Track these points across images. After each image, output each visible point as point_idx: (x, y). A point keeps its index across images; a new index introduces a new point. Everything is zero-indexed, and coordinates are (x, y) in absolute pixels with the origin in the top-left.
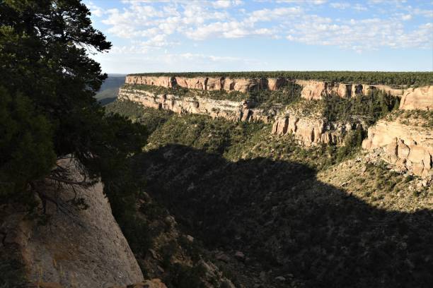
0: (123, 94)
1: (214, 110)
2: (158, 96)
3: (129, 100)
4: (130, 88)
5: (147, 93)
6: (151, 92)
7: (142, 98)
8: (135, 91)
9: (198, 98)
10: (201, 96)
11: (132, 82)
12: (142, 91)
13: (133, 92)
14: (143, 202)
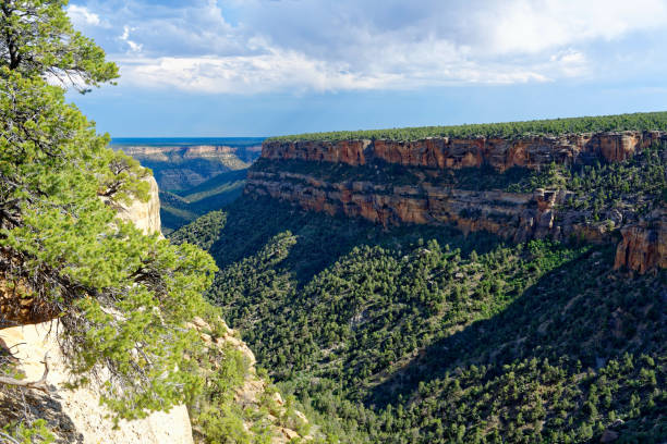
0: (257, 182)
1: (465, 214)
2: (336, 185)
3: (269, 197)
4: (272, 168)
5: (311, 179)
6: (318, 176)
7: (299, 190)
8: (282, 175)
9: (428, 187)
10: (436, 183)
11: (276, 156)
12: (297, 176)
13: (276, 179)
14: (293, 435)
